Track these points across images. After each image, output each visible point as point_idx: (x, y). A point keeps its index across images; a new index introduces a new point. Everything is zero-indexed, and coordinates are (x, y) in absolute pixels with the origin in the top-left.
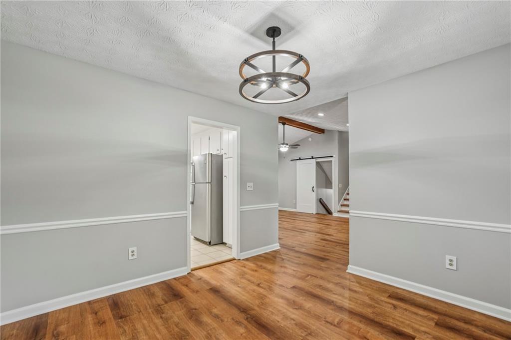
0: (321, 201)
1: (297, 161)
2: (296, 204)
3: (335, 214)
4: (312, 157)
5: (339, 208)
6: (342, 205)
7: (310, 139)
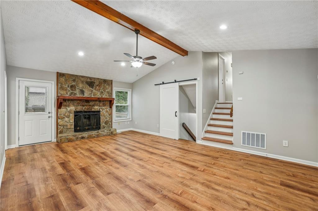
0: (184, 126)
1: (161, 85)
2: (159, 128)
3: (199, 142)
4: (175, 80)
5: (203, 135)
6: (206, 132)
7: (173, 63)
